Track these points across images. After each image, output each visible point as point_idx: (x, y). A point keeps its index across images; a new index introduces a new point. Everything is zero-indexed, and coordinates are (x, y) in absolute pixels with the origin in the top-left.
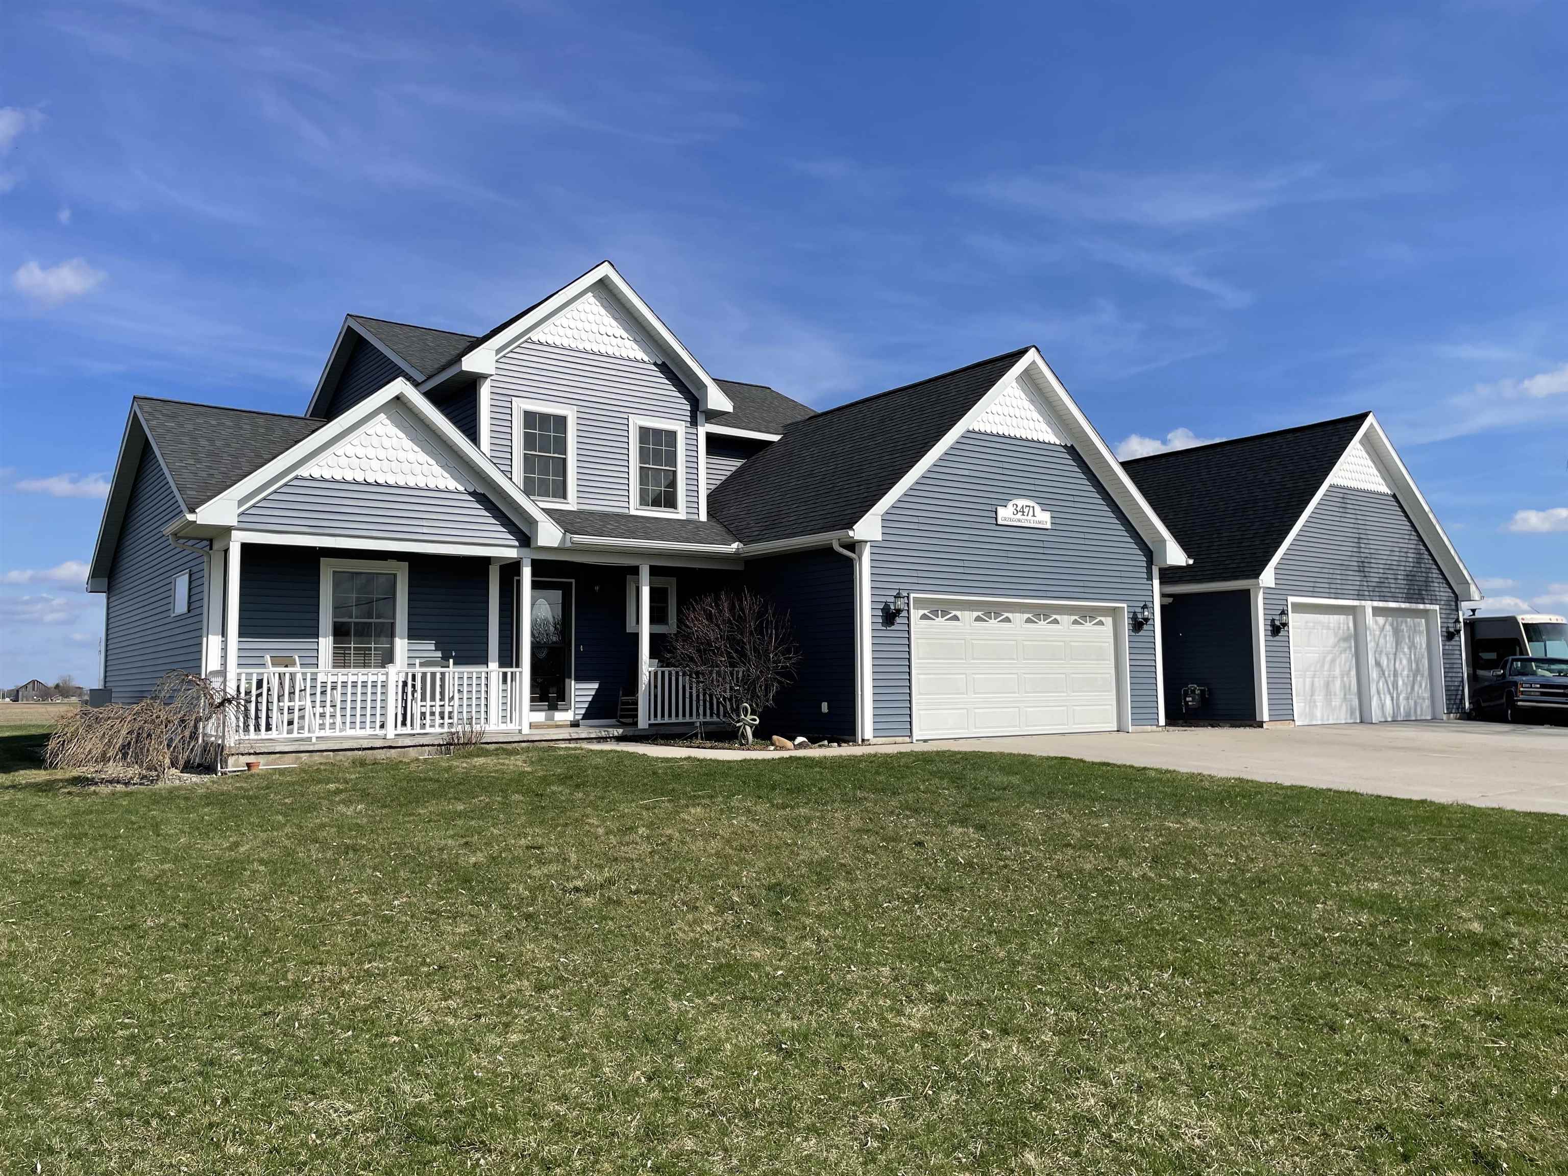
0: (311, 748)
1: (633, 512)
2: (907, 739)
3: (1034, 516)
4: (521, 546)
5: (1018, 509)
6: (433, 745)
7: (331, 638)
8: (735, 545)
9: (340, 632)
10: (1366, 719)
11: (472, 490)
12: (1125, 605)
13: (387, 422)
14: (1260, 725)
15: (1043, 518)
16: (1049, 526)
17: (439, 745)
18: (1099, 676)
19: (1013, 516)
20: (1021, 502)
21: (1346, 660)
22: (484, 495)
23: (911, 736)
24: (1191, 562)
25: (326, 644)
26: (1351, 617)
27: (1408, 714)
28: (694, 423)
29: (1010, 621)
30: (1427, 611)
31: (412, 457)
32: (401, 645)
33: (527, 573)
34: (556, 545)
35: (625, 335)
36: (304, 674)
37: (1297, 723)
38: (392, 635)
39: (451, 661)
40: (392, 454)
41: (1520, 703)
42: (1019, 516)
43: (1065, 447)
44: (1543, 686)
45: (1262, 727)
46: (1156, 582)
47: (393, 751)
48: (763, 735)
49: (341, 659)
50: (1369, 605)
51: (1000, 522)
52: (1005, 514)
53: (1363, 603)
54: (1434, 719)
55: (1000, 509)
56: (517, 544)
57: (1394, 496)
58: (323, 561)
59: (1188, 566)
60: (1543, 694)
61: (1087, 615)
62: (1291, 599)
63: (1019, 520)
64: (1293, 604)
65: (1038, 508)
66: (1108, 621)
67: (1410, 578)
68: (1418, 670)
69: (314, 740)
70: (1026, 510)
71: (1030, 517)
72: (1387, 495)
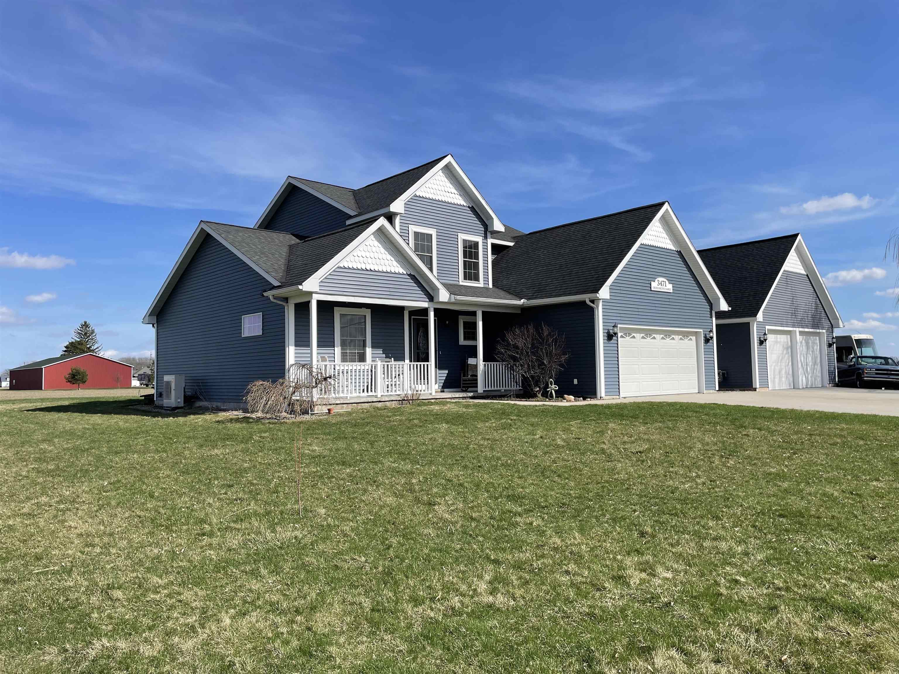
0: (348, 402)
1: (461, 283)
2: (618, 397)
3: (666, 286)
4: (430, 301)
5: (659, 283)
6: (396, 401)
7: (340, 347)
8: (522, 301)
9: (343, 344)
10: (796, 386)
11: (409, 273)
12: (702, 330)
13: (374, 239)
14: (755, 390)
15: (669, 287)
16: (671, 291)
17: (399, 401)
19: (658, 286)
20: (661, 279)
21: (787, 358)
22: (414, 276)
23: (619, 395)
24: (730, 309)
25: (338, 350)
26: (789, 336)
27: (812, 385)
28: (486, 237)
29: (655, 339)
30: (819, 333)
31: (384, 256)
32: (369, 351)
33: (432, 315)
34: (447, 301)
35: (456, 192)
36: (331, 365)
37: (770, 389)
38: (364, 346)
39: (393, 359)
40: (376, 255)
41: (865, 378)
42: (660, 286)
43: (677, 251)
44: (877, 370)
45: (756, 390)
46: (714, 319)
47: (380, 403)
48: (560, 395)
49: (344, 359)
50: (797, 330)
51: (652, 289)
52: (655, 285)
53: (795, 329)
54: (823, 387)
55: (652, 283)
56: (428, 300)
57: (807, 275)
58: (336, 309)
59: (729, 310)
60: (877, 374)
61: (685, 335)
62: (767, 327)
63: (660, 288)
64: (769, 330)
65: (667, 283)
66: (694, 338)
67: (814, 317)
68: (815, 362)
69: (348, 398)
70: (663, 283)
71: (664, 287)
72: (804, 275)
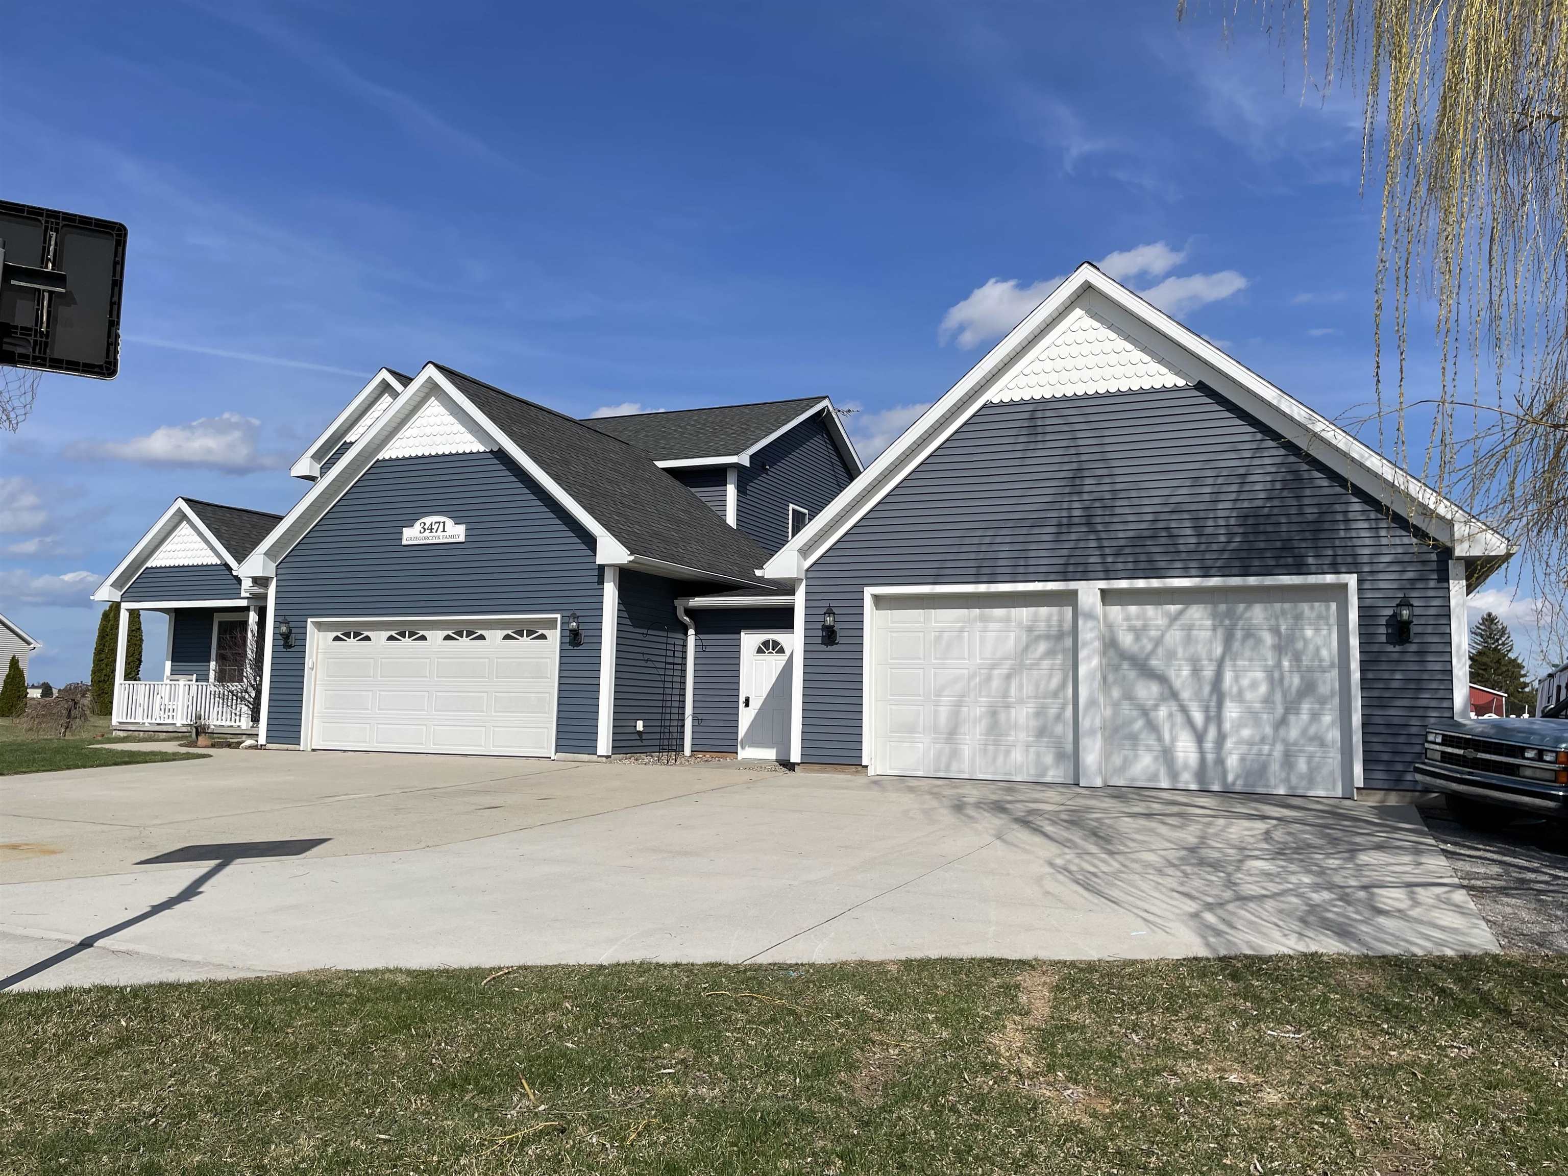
3: (444, 531)
5: (426, 527)
7: (215, 663)
9: (221, 658)
12: (558, 616)
14: (792, 768)
15: (456, 532)
16: (462, 539)
18: (533, 695)
19: (419, 535)
20: (428, 520)
25: (212, 666)
26: (1069, 609)
29: (426, 639)
30: (1326, 587)
37: (871, 772)
42: (427, 533)
43: (491, 452)
46: (610, 586)
51: (404, 542)
52: (411, 535)
55: (405, 531)
57: (1201, 387)
58: (214, 615)
61: (522, 628)
62: (869, 592)
63: (426, 538)
64: (877, 599)
65: (449, 523)
66: (553, 634)
70: (435, 527)
71: (439, 533)
72: (1179, 389)
